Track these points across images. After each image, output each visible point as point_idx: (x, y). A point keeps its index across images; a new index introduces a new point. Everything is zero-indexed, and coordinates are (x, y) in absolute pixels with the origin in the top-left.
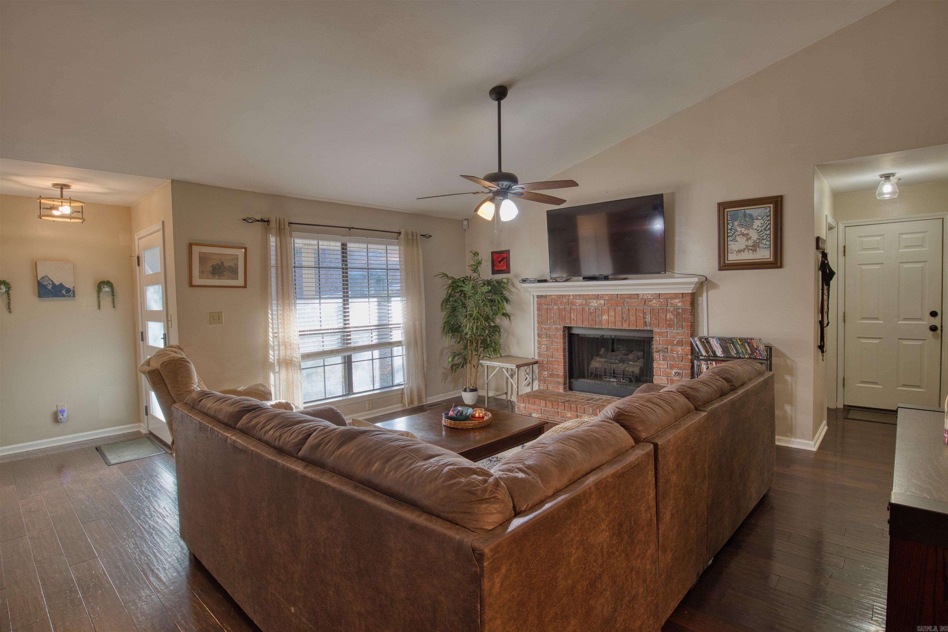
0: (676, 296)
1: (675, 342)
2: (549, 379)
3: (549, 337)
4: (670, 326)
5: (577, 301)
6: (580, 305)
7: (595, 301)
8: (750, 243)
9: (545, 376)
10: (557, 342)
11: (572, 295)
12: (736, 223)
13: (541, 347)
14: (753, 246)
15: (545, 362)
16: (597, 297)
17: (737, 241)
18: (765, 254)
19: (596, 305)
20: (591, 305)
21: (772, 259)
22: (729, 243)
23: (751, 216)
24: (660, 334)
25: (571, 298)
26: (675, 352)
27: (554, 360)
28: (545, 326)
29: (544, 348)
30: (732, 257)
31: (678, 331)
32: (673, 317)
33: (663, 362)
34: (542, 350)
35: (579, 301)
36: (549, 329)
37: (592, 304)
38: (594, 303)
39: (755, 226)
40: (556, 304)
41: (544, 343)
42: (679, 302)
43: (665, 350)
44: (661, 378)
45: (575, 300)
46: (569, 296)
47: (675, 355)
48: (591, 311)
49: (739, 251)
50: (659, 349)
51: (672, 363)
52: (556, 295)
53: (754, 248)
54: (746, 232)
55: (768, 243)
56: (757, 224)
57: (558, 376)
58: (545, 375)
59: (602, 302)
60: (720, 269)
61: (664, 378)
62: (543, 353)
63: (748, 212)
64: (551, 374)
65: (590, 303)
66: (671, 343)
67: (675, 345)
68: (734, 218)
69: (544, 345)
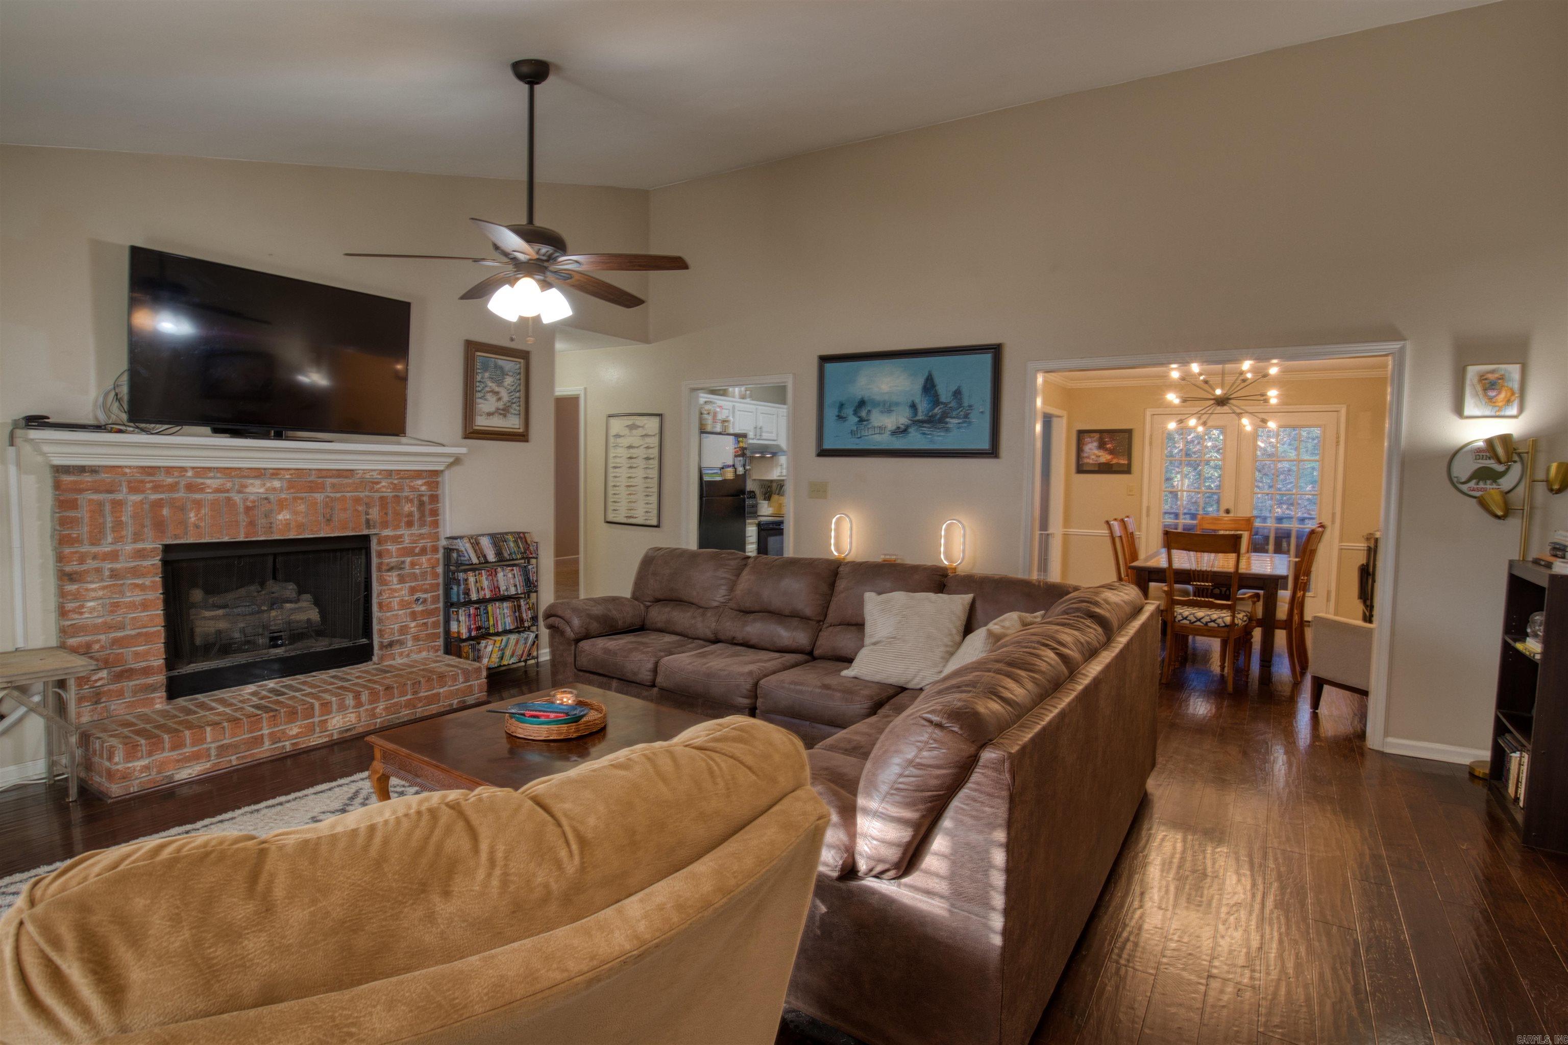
0: (418, 474)
1: (417, 550)
2: (111, 687)
3: (111, 577)
4: (410, 524)
5: (208, 482)
6: (218, 491)
7: (257, 482)
8: (500, 405)
9: (99, 684)
10: (142, 587)
11: (193, 468)
12: (487, 375)
13: (82, 606)
14: (503, 410)
15: (96, 647)
16: (259, 474)
17: (486, 400)
18: (513, 423)
19: (262, 490)
20: (248, 490)
21: (521, 430)
22: (479, 401)
23: (501, 368)
24: (396, 539)
25: (190, 474)
26: (417, 567)
27: (133, 632)
28: (94, 549)
29: (93, 609)
30: (481, 422)
31: (420, 531)
32: (412, 509)
33: (398, 586)
34: (86, 615)
35: (213, 483)
36: (114, 556)
37: (250, 489)
38: (256, 488)
39: (506, 384)
40: (133, 490)
41: (93, 594)
42: (422, 485)
43: (399, 567)
44: (397, 615)
45: (200, 481)
46: (183, 469)
47: (418, 571)
48: (249, 504)
49: (490, 414)
50: (392, 565)
51: (413, 584)
52: (137, 467)
53: (504, 412)
54: (497, 389)
55: (518, 408)
56: (508, 380)
57: (147, 671)
58: (96, 681)
59: (277, 484)
60: (466, 437)
61: (401, 612)
62: (89, 622)
63: (500, 363)
64: (122, 672)
65: (246, 487)
66: (409, 552)
67: (417, 555)
68: (485, 368)
69: (94, 599)
